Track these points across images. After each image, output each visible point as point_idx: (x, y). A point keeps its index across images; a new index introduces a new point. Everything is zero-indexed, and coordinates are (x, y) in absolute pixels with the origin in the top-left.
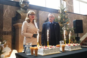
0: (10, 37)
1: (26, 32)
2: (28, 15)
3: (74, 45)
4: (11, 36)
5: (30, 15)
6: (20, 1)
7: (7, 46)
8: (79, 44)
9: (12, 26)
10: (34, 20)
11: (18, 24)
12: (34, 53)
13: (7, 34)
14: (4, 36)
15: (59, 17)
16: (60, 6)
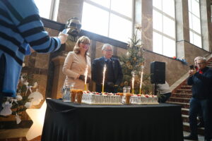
0: (44, 78)
1: (71, 69)
2: (79, 42)
3: (147, 97)
4: (46, 77)
5: (81, 44)
6: (68, 23)
7: (37, 90)
8: (156, 96)
9: (50, 60)
10: (86, 51)
11: (60, 57)
12: (76, 100)
13: (41, 73)
14: (35, 76)
15: (128, 53)
16: (131, 37)
